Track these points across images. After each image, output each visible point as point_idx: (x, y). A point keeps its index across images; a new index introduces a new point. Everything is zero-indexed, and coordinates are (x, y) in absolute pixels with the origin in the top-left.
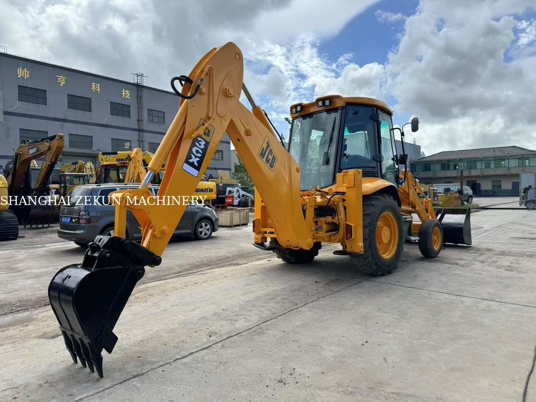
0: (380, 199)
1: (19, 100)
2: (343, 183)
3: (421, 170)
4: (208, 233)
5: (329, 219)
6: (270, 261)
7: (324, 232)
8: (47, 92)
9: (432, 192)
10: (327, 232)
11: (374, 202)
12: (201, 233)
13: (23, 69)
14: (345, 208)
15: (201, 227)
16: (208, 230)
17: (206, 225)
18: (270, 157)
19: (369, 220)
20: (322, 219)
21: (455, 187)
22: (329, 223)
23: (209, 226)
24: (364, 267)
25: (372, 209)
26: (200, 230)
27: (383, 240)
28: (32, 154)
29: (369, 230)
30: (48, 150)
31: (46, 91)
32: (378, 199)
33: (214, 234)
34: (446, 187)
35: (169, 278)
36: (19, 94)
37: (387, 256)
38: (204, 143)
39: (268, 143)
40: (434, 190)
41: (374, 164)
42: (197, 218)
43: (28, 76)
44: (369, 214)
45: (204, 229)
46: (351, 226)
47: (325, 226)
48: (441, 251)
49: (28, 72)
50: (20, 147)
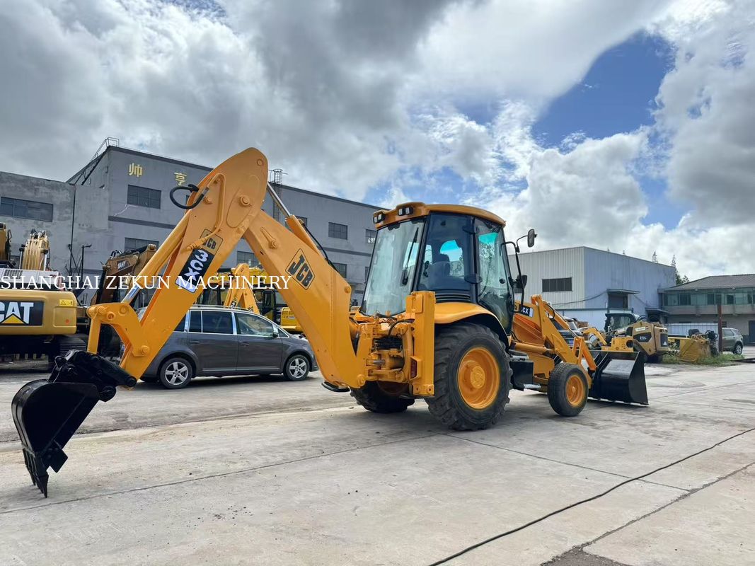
0: (468, 330)
1: (128, 203)
2: (412, 308)
3: (676, 303)
4: (303, 372)
5: (394, 352)
6: (352, 408)
7: (387, 368)
8: (162, 193)
9: (658, 334)
10: (392, 368)
11: (456, 334)
12: (293, 371)
13: (136, 165)
14: (413, 339)
15: (294, 364)
16: (303, 368)
17: (300, 362)
18: (305, 273)
19: (447, 357)
20: (386, 352)
21: (704, 328)
22: (393, 357)
23: (304, 364)
24: (443, 417)
25: (454, 342)
26: (292, 367)
27: (473, 384)
28: (121, 268)
29: (447, 369)
30: (137, 264)
31: (160, 191)
32: (465, 330)
33: (310, 374)
34: (693, 328)
35: (211, 420)
36: (128, 195)
37: (479, 405)
38: (207, 255)
39: (301, 257)
40: (661, 331)
41: (467, 287)
42: (289, 352)
43: (141, 174)
44: (448, 349)
45: (298, 367)
46: (416, 362)
47: (388, 361)
48: (585, 409)
49: (141, 168)
50: (109, 260)
